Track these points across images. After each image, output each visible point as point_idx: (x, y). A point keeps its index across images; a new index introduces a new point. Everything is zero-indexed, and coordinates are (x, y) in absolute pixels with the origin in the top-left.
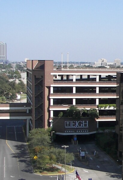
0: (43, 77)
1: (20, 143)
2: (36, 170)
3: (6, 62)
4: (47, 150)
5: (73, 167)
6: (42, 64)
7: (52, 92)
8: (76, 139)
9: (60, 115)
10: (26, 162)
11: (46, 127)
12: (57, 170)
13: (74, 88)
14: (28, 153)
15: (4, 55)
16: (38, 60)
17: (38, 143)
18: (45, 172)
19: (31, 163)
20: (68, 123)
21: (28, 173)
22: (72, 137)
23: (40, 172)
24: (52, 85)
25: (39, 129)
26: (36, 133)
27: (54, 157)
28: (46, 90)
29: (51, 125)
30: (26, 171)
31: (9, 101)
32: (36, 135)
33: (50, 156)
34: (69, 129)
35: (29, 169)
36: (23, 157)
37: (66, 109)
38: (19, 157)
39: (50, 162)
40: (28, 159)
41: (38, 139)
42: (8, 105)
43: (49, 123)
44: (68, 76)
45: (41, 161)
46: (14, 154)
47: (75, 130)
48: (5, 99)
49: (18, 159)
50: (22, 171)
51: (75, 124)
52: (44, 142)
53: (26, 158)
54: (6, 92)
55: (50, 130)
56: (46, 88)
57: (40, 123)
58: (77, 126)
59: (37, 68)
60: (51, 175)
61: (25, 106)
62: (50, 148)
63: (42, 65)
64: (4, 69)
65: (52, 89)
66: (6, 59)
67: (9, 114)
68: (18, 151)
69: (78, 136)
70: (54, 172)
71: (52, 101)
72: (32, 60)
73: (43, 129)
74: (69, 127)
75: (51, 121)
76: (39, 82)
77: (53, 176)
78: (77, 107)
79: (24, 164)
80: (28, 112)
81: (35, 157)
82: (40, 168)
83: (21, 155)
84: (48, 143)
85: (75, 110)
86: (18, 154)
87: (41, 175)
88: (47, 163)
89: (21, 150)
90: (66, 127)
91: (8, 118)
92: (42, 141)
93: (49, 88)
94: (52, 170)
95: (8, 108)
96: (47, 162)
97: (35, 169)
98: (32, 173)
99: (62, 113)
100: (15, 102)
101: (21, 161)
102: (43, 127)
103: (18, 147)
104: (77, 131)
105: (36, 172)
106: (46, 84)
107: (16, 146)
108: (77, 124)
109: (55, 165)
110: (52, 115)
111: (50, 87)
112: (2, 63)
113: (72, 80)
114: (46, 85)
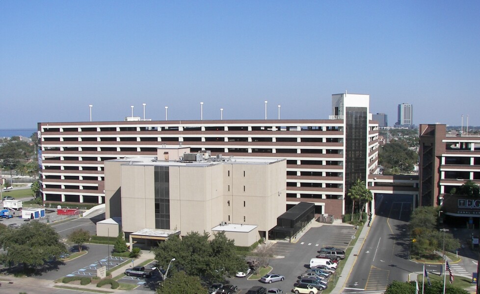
0: (433, 144)
1: (403, 223)
2: (413, 256)
3: (412, 128)
4: (429, 233)
5: (460, 257)
6: (432, 129)
7: (443, 163)
8: (471, 221)
9: (452, 191)
10: (404, 245)
11: (435, 205)
12: (438, 258)
13: (471, 158)
14: (409, 235)
15: (409, 119)
16: (429, 125)
17: (420, 224)
18: (423, 259)
19: (409, 246)
20: (462, 202)
21: (403, 258)
22: (467, 219)
23: (417, 259)
24: (443, 155)
25: (426, 207)
26: (421, 212)
27: (435, 241)
28: (437, 160)
29: (441, 204)
30: (401, 256)
31: (405, 173)
32: (420, 214)
33: (430, 240)
34: (463, 209)
35: (404, 254)
36: (402, 240)
37: (461, 184)
38: (396, 239)
39: (429, 247)
40: (407, 243)
41: (420, 219)
42: (392, 177)
43: (439, 201)
44: (467, 144)
45: (418, 246)
46: (392, 235)
47: (471, 211)
48: (399, 171)
49: (395, 241)
50: (396, 255)
51: (472, 204)
52: (427, 223)
53: (405, 241)
54: (401, 161)
55: (438, 209)
56: (436, 157)
57: (427, 199)
58: (474, 206)
59: (426, 134)
60: (429, 263)
61: (411, 179)
62: (432, 231)
63: (432, 131)
64: (407, 135)
65: (443, 159)
66: (412, 123)
67: (392, 188)
68: (398, 232)
69: (474, 219)
70: (434, 261)
71: (443, 174)
72: (421, 125)
73: (429, 208)
74: (463, 207)
75: (441, 198)
76: (428, 150)
77: (431, 265)
78: (475, 183)
79: (400, 248)
80: (415, 186)
81: (414, 241)
82: (417, 254)
83: (401, 236)
84: (433, 224)
85: (472, 186)
86: (398, 235)
87: (417, 262)
88: (426, 249)
89: (402, 230)
90: (460, 207)
91: (391, 192)
92: (425, 222)
93: (440, 158)
94: (433, 257)
95: (391, 181)
96: (425, 247)
97: (411, 255)
98: (406, 259)
99: (455, 190)
100: (411, 174)
101: (398, 244)
102: (430, 205)
103: (399, 227)
104: (474, 213)
105: (412, 258)
106: (437, 153)
107: (398, 226)
108: (474, 203)
109: (437, 252)
110: (442, 191)
111: (442, 157)
112: (407, 128)
113: (470, 149)
114: (436, 155)
